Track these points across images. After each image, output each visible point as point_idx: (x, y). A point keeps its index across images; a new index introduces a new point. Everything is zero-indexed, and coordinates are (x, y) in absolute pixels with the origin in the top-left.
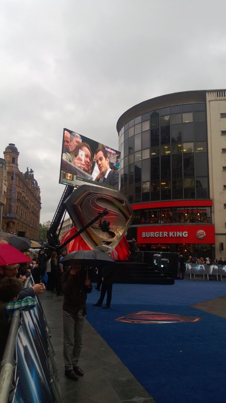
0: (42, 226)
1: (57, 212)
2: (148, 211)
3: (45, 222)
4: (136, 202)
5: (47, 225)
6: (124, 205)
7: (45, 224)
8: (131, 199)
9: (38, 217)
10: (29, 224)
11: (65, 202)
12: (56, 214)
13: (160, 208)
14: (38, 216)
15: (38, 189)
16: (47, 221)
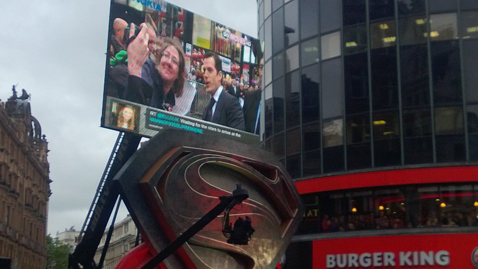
0: (54, 241)
1: (95, 205)
2: (341, 196)
3: (59, 232)
4: (307, 173)
5: (66, 240)
6: (276, 181)
7: (62, 238)
8: (293, 167)
9: (43, 219)
10: (19, 237)
11: (117, 177)
12: (93, 209)
13: (374, 189)
14: (42, 216)
15: (42, 143)
16: (66, 230)
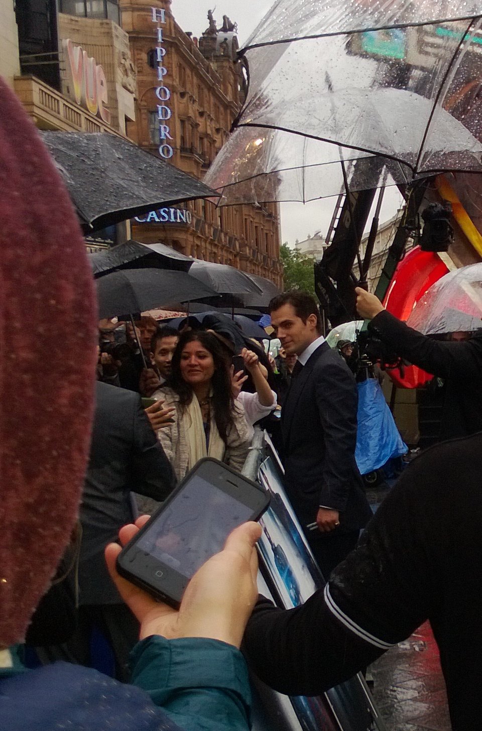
0: (293, 253)
7: (304, 249)
10: (240, 247)
